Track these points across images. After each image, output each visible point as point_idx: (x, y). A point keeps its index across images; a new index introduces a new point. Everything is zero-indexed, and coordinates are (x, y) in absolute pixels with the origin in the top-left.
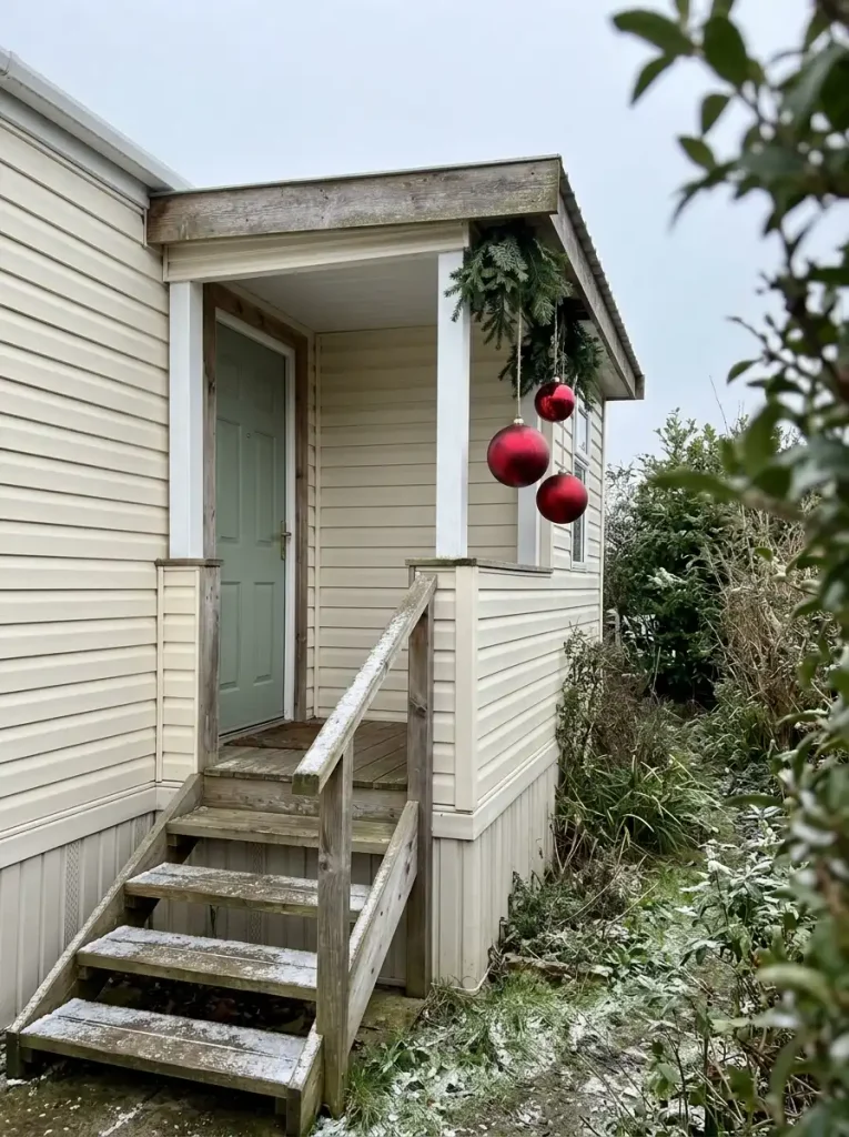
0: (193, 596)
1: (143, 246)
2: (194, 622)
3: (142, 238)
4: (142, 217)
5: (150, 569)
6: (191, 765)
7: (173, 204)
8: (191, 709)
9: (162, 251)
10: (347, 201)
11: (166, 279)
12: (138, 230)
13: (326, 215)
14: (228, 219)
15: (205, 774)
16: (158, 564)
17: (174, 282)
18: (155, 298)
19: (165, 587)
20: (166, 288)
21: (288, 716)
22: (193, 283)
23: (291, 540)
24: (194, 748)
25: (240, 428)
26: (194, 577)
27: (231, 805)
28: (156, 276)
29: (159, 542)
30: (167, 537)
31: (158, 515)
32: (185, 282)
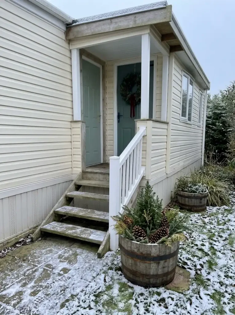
0: (79, 130)
1: (65, 40)
2: (80, 136)
3: (64, 38)
4: (64, 33)
5: (69, 123)
6: (80, 170)
7: (72, 28)
8: (79, 158)
9: (69, 41)
10: (116, 23)
11: (71, 48)
12: (63, 37)
13: (112, 27)
14: (86, 30)
15: (84, 172)
16: (71, 122)
17: (72, 49)
18: (68, 54)
19: (73, 128)
20: (70, 51)
21: (102, 162)
22: (77, 49)
23: (102, 117)
24: (80, 166)
25: (88, 87)
26: (79, 125)
27: (89, 179)
28: (68, 48)
29: (71, 117)
30: (73, 115)
31: (70, 110)
32: (75, 49)
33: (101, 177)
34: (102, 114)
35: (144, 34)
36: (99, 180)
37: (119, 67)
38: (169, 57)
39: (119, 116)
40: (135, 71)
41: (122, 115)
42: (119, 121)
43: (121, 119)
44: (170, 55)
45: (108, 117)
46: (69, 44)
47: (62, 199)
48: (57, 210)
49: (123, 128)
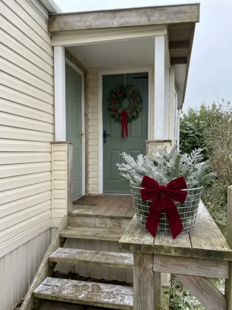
0: (64, 154)
1: (46, 32)
2: (65, 163)
3: (46, 29)
4: (46, 22)
5: (49, 145)
6: (64, 212)
7: (58, 18)
8: (64, 194)
9: (52, 34)
10: (122, 17)
11: (53, 45)
12: (45, 26)
13: (116, 22)
14: (78, 23)
15: (70, 215)
16: (51, 143)
17: (56, 46)
18: (49, 51)
19: (54, 151)
20: (53, 48)
21: (84, 194)
22: (62, 46)
23: (84, 136)
24: (65, 206)
25: (70, 98)
26: (65, 147)
28: (50, 44)
29: (51, 136)
30: (54, 134)
31: (51, 126)
32: (60, 46)
33: (98, 221)
34: (83, 132)
35: (159, 36)
37: (105, 77)
38: (169, 69)
39: (105, 135)
40: (125, 83)
41: (109, 134)
42: (104, 142)
43: (108, 139)
44: (171, 67)
45: (91, 136)
46: (51, 38)
49: (110, 150)
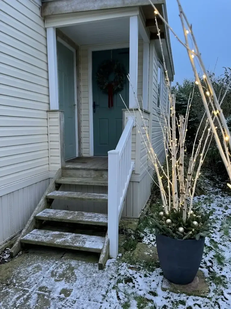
0: (57, 120)
1: (39, 17)
2: (58, 128)
3: (39, 14)
4: (39, 9)
5: (45, 113)
6: (59, 166)
7: (49, 4)
8: (58, 152)
9: (45, 18)
10: (101, 1)
11: (46, 27)
12: (38, 12)
13: (96, 5)
14: (65, 8)
15: (63, 169)
16: (47, 111)
17: (48, 28)
18: (43, 33)
19: (49, 118)
20: (46, 30)
21: (77, 156)
22: (54, 27)
23: (76, 106)
24: (59, 162)
25: (63, 73)
26: (58, 115)
27: (71, 176)
28: (43, 26)
29: (47, 105)
30: (49, 104)
31: (46, 97)
32: (51, 27)
33: (84, 173)
34: (76, 103)
35: (133, 16)
36: (82, 177)
37: (94, 53)
39: (94, 106)
40: (111, 58)
41: (98, 104)
42: (94, 112)
43: (97, 109)
44: (150, 42)
45: (82, 107)
46: (44, 21)
47: (42, 201)
48: (37, 215)
49: (99, 119)
